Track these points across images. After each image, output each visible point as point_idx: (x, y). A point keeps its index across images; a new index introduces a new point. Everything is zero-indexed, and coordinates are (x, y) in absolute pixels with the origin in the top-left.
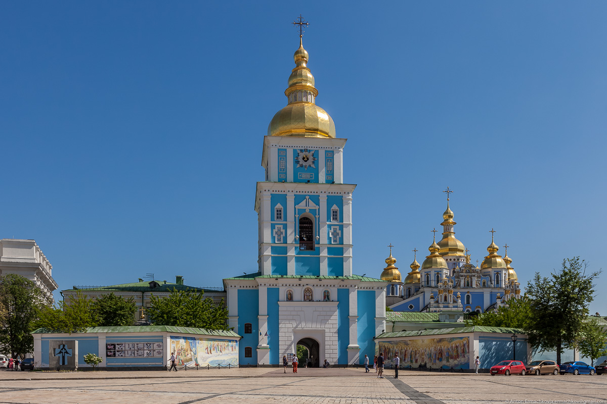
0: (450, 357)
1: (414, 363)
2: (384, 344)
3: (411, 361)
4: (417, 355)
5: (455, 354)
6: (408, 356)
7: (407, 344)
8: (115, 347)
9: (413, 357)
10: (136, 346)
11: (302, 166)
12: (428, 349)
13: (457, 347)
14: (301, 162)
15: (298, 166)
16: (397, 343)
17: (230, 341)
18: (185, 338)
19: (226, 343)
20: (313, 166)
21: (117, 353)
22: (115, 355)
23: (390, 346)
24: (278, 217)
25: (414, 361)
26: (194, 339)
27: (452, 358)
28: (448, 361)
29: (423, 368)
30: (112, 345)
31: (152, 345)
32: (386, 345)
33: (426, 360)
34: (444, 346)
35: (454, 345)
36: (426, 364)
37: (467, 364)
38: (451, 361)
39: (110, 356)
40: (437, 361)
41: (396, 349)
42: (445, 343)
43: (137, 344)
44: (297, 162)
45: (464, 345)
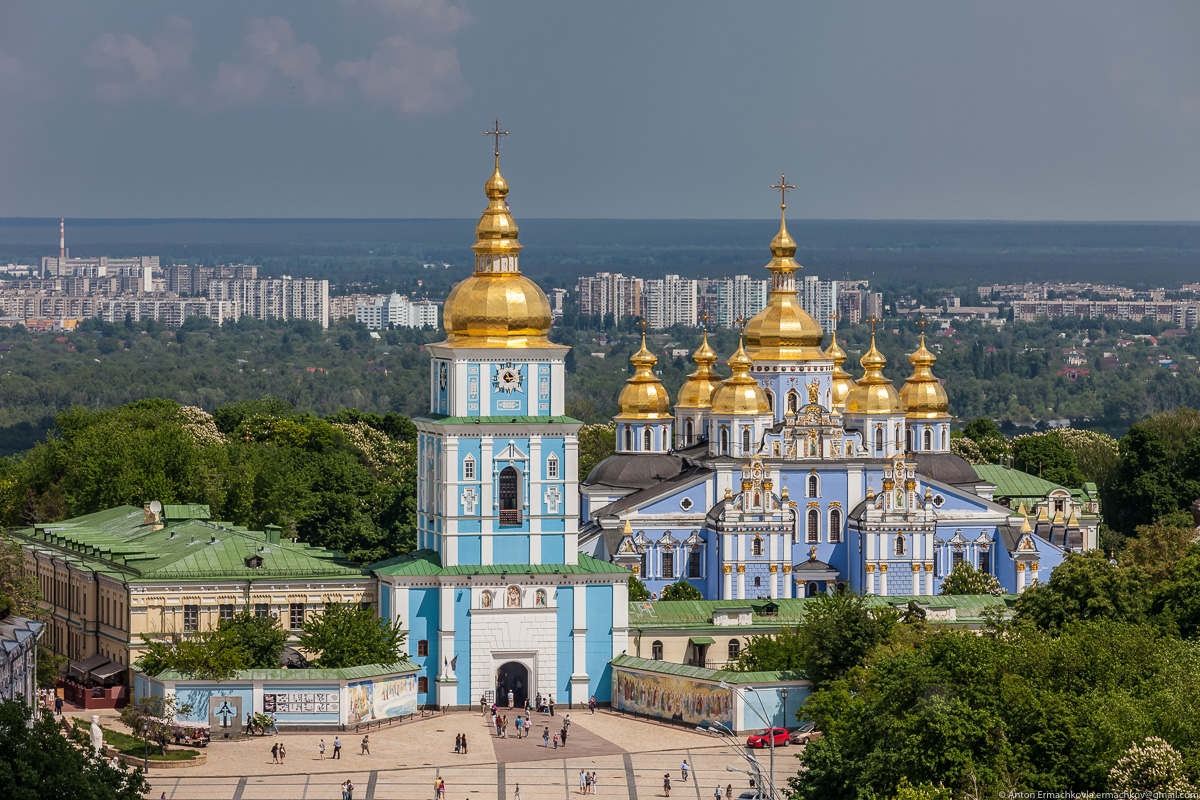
0: (710, 710)
1: (667, 711)
2: (625, 675)
3: (663, 708)
4: (671, 701)
5: (716, 707)
6: (659, 700)
7: (658, 683)
8: (275, 699)
9: (665, 702)
10: (303, 697)
11: (502, 390)
12: (684, 695)
13: (719, 698)
14: (502, 383)
15: (497, 390)
16: (643, 677)
17: (408, 676)
18: (361, 683)
19: (403, 681)
20: (519, 389)
21: (278, 707)
22: (275, 708)
23: (634, 680)
24: (467, 475)
25: (666, 708)
26: (370, 682)
27: (713, 712)
28: (708, 716)
29: (677, 721)
30: (271, 695)
31: (324, 697)
32: (629, 677)
33: (682, 710)
34: (705, 694)
35: (715, 696)
36: (681, 714)
37: (730, 724)
38: (712, 715)
39: (269, 711)
40: (696, 713)
41: (642, 685)
42: (705, 690)
43: (306, 695)
44: (496, 384)
45: (727, 698)
